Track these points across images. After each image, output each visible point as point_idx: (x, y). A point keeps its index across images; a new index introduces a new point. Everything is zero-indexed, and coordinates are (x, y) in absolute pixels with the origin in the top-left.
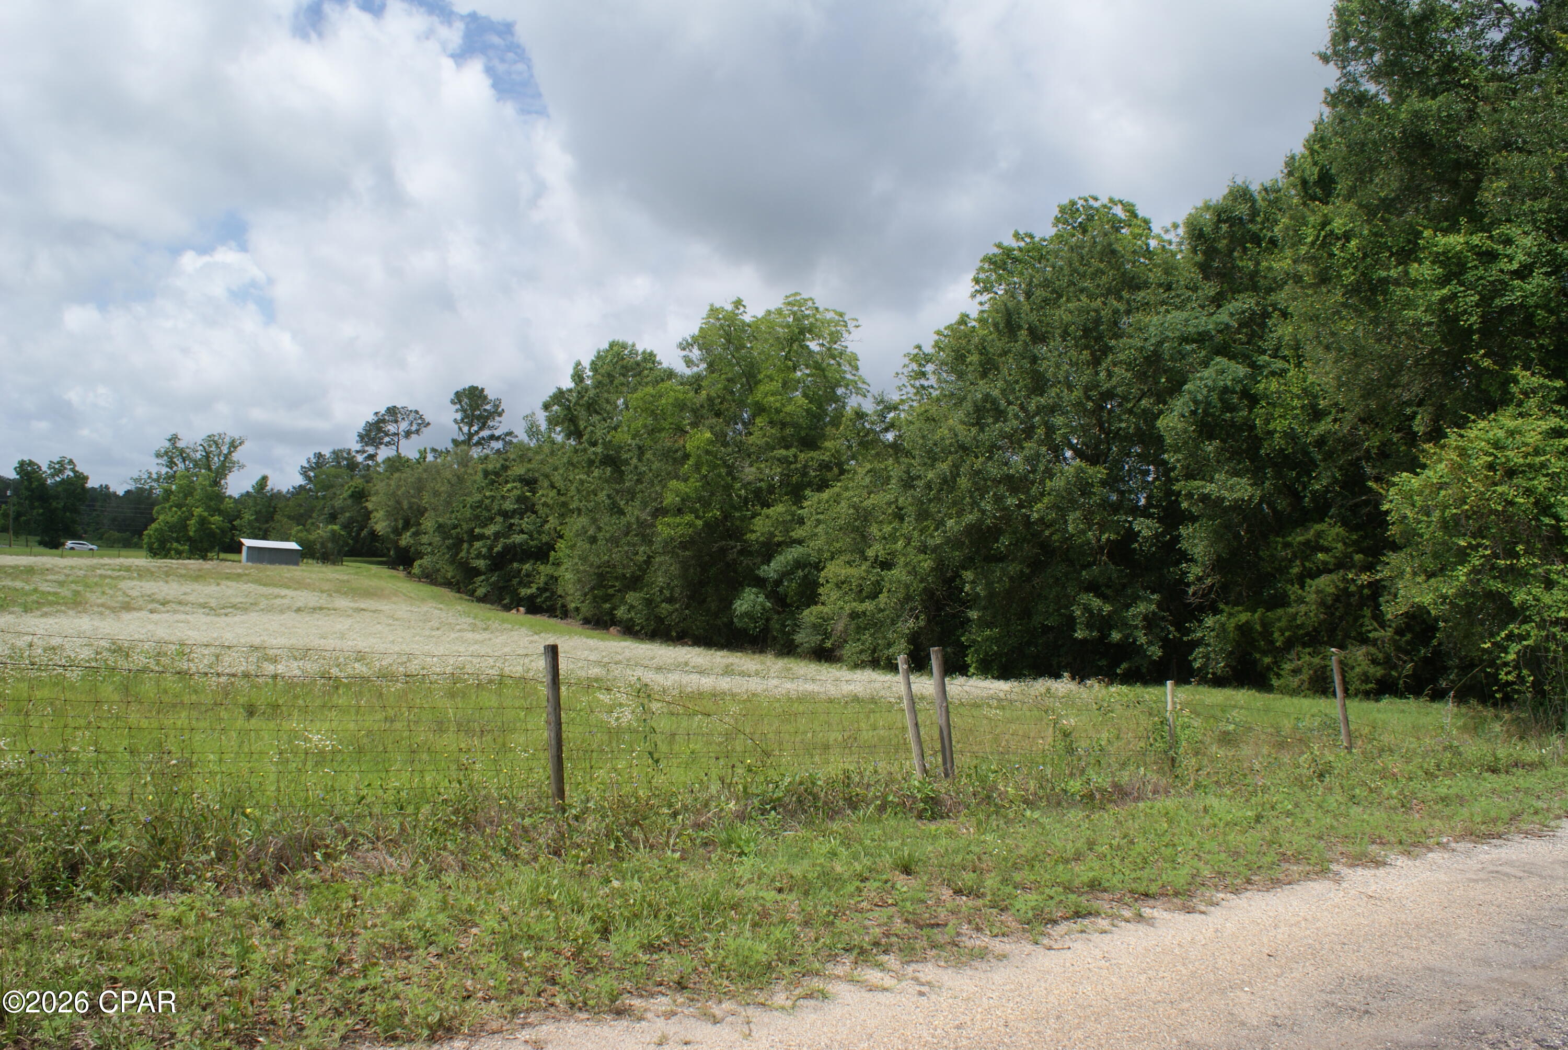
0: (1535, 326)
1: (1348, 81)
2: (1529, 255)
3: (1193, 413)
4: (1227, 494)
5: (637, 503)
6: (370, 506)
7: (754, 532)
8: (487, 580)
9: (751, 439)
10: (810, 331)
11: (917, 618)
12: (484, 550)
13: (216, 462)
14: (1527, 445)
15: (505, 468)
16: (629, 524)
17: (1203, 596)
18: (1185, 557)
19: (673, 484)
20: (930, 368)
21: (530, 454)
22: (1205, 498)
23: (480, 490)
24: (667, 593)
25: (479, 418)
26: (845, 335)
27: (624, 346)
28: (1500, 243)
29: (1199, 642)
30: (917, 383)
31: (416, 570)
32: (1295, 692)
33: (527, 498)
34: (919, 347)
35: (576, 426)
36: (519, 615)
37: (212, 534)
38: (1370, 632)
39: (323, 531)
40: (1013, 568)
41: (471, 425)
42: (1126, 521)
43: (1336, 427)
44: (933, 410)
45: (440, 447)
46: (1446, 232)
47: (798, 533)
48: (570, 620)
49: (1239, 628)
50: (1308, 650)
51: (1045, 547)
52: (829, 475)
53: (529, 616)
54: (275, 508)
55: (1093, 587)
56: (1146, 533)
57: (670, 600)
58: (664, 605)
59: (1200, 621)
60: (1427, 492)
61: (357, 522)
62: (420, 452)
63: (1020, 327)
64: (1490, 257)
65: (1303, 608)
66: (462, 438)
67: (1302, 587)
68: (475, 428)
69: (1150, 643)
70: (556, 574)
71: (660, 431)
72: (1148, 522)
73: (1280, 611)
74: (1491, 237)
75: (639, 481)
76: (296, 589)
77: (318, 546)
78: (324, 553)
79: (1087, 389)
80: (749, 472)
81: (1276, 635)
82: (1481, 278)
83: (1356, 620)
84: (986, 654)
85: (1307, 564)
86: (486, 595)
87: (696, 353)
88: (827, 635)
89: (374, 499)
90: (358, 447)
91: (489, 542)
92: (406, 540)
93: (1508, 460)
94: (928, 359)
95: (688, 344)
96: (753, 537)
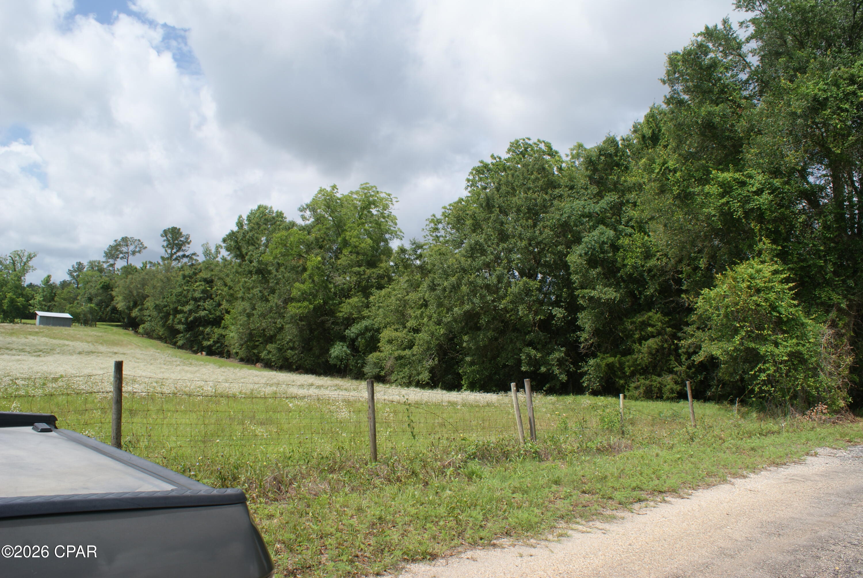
0: (765, 219)
1: (675, 93)
2: (761, 183)
3: (586, 254)
4: (603, 296)
5: (276, 295)
6: (114, 293)
7: (341, 312)
8: (184, 336)
9: (339, 262)
10: (374, 204)
11: (433, 359)
12: (183, 320)
13: (18, 266)
14: (764, 277)
15: (195, 274)
16: (272, 307)
17: (588, 349)
18: (580, 329)
19: (297, 284)
20: (440, 226)
21: (213, 267)
22: (591, 299)
23: (181, 286)
24: (291, 344)
25: (177, 245)
26: (391, 206)
27: (266, 208)
28: (747, 178)
29: (585, 373)
30: (434, 234)
31: (141, 330)
32: (636, 399)
33: (208, 290)
34: (434, 216)
35: (241, 252)
36: (202, 356)
37: (18, 308)
38: (674, 368)
39: (84, 307)
40: (490, 334)
41: (172, 249)
42: (549, 309)
43: (659, 263)
44: (443, 249)
45: (154, 261)
46: (722, 171)
47: (366, 313)
48: (231, 359)
49: (607, 365)
50: (642, 377)
51: (506, 323)
52: (383, 282)
53: (209, 357)
54: (55, 294)
55: (530, 344)
56: (559, 315)
57: (292, 349)
58: (289, 351)
59: (586, 362)
60: (718, 299)
61: (105, 302)
62: (143, 263)
63: (493, 206)
64: (743, 184)
65: (641, 356)
66: (167, 256)
67: (640, 344)
68: (175, 250)
69: (561, 373)
70: (224, 333)
71: (288, 255)
72: (560, 310)
73: (629, 357)
74: (743, 175)
75: (277, 283)
76: (72, 341)
77: (82, 316)
78: (85, 320)
79: (530, 240)
80: (339, 280)
81: (626, 369)
82: (740, 194)
83: (667, 361)
84: (473, 379)
85: (643, 333)
86: (183, 345)
87: (308, 213)
88: (382, 368)
89: (117, 290)
90: (104, 259)
91: (186, 315)
92: (135, 313)
93: (757, 285)
94: (439, 222)
95: (304, 208)
96: (341, 314)
